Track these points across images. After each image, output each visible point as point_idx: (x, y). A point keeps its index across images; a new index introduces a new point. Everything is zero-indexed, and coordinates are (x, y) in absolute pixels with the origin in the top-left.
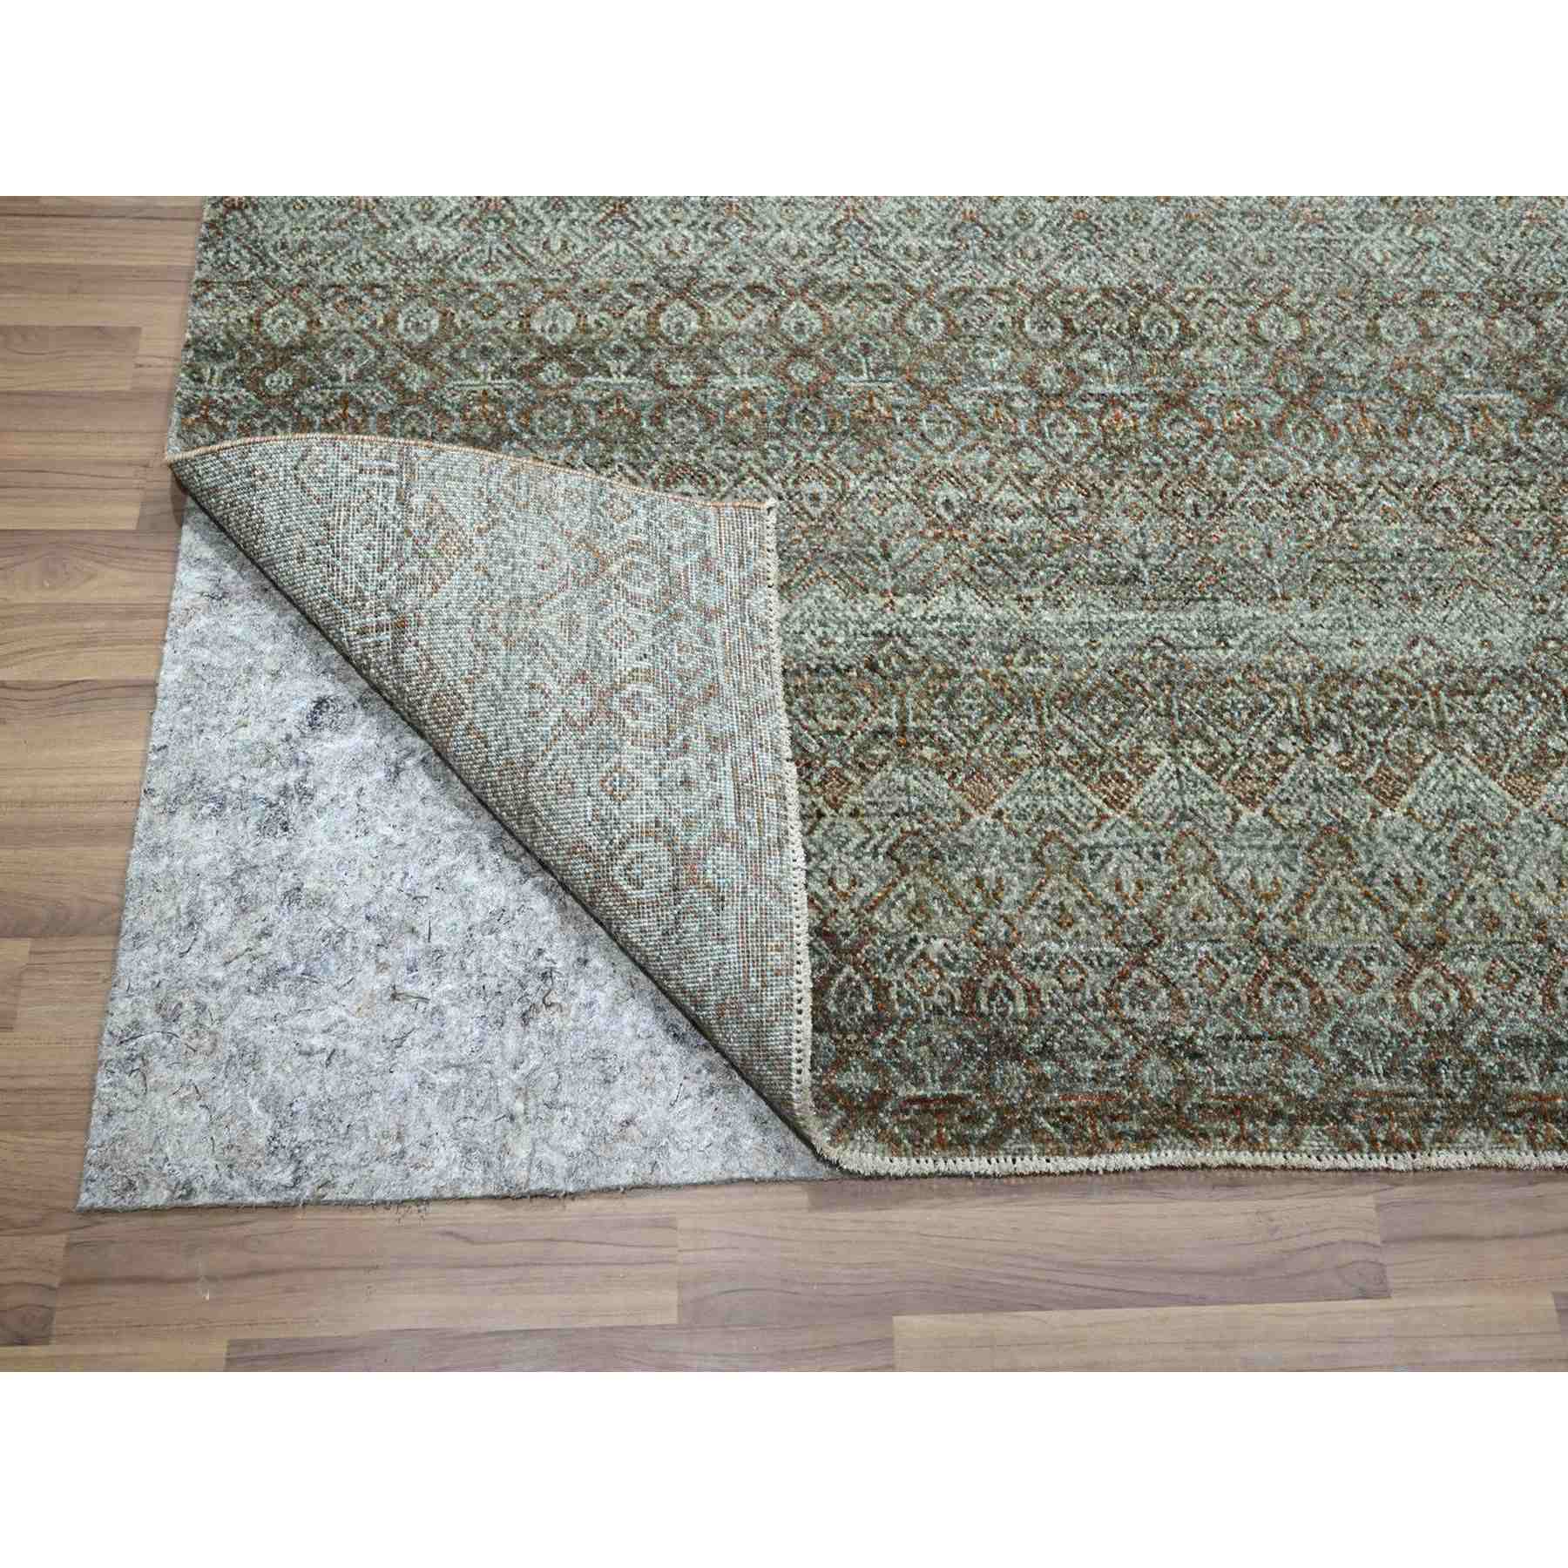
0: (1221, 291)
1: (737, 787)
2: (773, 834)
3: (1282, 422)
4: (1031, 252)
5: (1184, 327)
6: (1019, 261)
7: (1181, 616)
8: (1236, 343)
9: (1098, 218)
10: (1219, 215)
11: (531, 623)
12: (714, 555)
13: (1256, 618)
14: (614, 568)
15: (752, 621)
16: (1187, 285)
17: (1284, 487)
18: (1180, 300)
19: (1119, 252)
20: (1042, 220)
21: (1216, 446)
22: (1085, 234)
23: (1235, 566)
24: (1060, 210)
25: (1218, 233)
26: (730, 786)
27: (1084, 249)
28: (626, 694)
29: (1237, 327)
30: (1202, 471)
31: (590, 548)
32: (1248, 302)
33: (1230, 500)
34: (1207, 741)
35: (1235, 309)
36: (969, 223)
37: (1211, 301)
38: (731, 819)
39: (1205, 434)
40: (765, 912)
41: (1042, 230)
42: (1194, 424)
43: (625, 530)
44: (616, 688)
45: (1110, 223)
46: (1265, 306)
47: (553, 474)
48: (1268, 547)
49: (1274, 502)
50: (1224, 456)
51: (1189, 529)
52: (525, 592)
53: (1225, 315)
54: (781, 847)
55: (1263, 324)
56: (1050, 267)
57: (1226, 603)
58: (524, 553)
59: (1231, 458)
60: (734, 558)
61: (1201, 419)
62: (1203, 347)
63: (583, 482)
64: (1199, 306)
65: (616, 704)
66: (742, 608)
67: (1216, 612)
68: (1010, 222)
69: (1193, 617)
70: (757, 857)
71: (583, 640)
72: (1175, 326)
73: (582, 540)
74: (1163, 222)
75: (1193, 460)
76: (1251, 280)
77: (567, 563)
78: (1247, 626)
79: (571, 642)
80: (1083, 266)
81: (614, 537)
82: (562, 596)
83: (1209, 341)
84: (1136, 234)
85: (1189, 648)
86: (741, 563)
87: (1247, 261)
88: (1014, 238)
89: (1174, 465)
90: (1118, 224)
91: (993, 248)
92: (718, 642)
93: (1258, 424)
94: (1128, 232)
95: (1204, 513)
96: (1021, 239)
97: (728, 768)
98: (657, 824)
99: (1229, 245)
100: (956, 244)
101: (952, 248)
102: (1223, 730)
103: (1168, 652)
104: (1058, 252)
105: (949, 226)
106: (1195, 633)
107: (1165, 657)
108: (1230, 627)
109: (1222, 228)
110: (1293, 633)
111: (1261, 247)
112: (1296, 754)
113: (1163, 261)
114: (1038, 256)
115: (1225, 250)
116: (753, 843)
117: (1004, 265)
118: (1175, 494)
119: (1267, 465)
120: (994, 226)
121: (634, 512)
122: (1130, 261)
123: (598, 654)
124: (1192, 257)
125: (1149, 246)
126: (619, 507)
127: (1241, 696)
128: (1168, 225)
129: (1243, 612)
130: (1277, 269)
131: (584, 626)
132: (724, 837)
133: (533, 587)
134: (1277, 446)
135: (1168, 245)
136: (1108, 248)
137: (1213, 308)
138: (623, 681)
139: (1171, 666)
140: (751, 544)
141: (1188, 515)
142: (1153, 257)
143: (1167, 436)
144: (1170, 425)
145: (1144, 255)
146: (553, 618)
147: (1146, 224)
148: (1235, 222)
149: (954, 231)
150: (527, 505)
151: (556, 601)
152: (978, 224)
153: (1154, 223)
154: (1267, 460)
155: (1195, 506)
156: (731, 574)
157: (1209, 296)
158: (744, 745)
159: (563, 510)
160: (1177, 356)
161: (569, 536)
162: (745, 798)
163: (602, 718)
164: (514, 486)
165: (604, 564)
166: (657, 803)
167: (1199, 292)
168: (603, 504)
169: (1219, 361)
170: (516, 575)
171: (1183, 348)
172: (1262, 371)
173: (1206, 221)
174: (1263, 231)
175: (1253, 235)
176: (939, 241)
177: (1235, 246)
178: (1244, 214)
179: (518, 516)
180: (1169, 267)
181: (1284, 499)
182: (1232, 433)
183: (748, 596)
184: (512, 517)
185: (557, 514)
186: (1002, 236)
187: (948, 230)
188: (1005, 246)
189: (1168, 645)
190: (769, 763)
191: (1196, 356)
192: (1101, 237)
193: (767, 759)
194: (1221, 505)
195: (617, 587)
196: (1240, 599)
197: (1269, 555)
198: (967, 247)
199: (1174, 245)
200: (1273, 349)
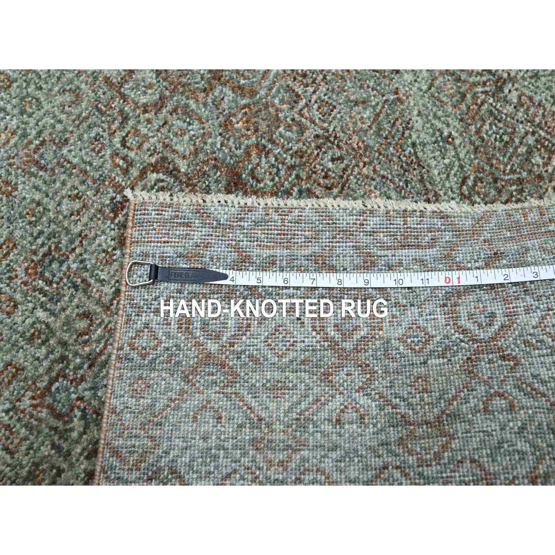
0: (112, 134)
1: (403, 247)
2: (439, 222)
3: (239, 87)
4: (82, 325)
5: (155, 168)
6: (94, 337)
7: (436, 172)
8: (165, 123)
9: (35, 253)
10: (25, 135)
11: (278, 427)
12: (180, 250)
13: (419, 114)
14: (212, 347)
15: (241, 220)
16: (108, 166)
17: (299, 90)
18: (126, 172)
19: (76, 230)
20: (41, 314)
21: (273, 142)
22: (55, 265)
23: (380, 129)
24: (26, 295)
25: (45, 135)
26: (405, 252)
27: (74, 266)
28: (338, 336)
29: (149, 121)
30: (299, 154)
31: (194, 371)
32: (121, 112)
33: (321, 132)
34: (530, 152)
35: (131, 123)
36: (48, 400)
37: (124, 143)
38: (433, 252)
39: (262, 150)
40: (500, 226)
41: (53, 313)
42: (254, 159)
43: (168, 335)
44: (334, 345)
45: (39, 241)
46: (124, 97)
47: (113, 411)
48: (356, 103)
49: (314, 97)
50: (281, 136)
51: (358, 166)
52: (247, 434)
53: (137, 132)
54: (448, 217)
55: (143, 100)
56: (98, 302)
57: (414, 136)
58: (205, 439)
59: (281, 129)
60: (182, 230)
61: (248, 154)
62: (174, 151)
63: (121, 377)
64: (132, 154)
65: (348, 345)
66: (231, 227)
67: (424, 145)
68: (44, 350)
69: (433, 163)
70: (458, 232)
71: (291, 376)
72: (154, 176)
73: (186, 379)
74: (36, 188)
75: (289, 161)
76: (99, 110)
77: (212, 394)
78: (429, 121)
79: (295, 387)
80: (95, 267)
81: (178, 346)
82: (249, 398)
83: (166, 146)
84: (51, 215)
85: (461, 167)
86: (188, 225)
87: (76, 111)
88: (64, 344)
89: (298, 177)
90: (41, 233)
91: (80, 367)
92: (271, 252)
93: (245, 106)
94: (50, 221)
95: (338, 154)
96: (66, 337)
97: (389, 253)
98: (445, 305)
99: (59, 127)
100: (78, 413)
101: (83, 417)
102: (517, 141)
103: (470, 183)
104: (80, 294)
105: (53, 422)
106: (447, 161)
107: (475, 185)
108: (434, 134)
109: (39, 133)
110: (424, 88)
111: (59, 99)
112: (517, 90)
113: (82, 188)
114: (86, 315)
115: (65, 130)
116: (448, 236)
117: (101, 353)
118: (326, 177)
119: (282, 101)
120: (50, 369)
121: (146, 325)
122: (85, 219)
123: (303, 362)
124: (75, 161)
125: (65, 201)
126: (144, 341)
127: (487, 127)
128: (40, 183)
129: (417, 123)
130: (83, 86)
131: (277, 375)
132: (447, 257)
133: (240, 426)
134: (263, 92)
135: (64, 183)
136: (72, 241)
137: (132, 141)
138: (326, 339)
139: (481, 180)
140: (167, 215)
141: (343, 166)
142: (77, 197)
143: (270, 184)
144: (258, 181)
145: (77, 205)
146: (272, 406)
147: (39, 204)
148: (32, 122)
149: (59, 416)
150: (152, 438)
151: (254, 404)
152: (48, 388)
153: (38, 196)
154: (276, 101)
155: (333, 160)
156: (197, 236)
157: (119, 145)
158: (364, 239)
159: (155, 400)
160: (186, 174)
161: (182, 392)
162: (411, 240)
163: (362, 356)
164: (131, 453)
165: (209, 355)
166: (429, 307)
167: (116, 154)
168: (144, 357)
169: (186, 138)
170: (229, 445)
171: (176, 169)
172: (191, 102)
173: (33, 146)
174: (40, 95)
175: (46, 107)
176: (75, 435)
177: (60, 122)
178: (22, 112)
179: (165, 446)
180: (89, 182)
181: (311, 89)
182: (256, 130)
183: (218, 221)
184: (167, 453)
185: (159, 406)
186: (63, 358)
187: (60, 424)
188: (76, 354)
189: (464, 182)
190: (376, 220)
191: (184, 157)
192: (58, 249)
193: (372, 222)
194: (327, 139)
195: (232, 345)
196: (408, 126)
197: (364, 102)
198: (80, 399)
199: (63, 177)
200: (167, 93)
